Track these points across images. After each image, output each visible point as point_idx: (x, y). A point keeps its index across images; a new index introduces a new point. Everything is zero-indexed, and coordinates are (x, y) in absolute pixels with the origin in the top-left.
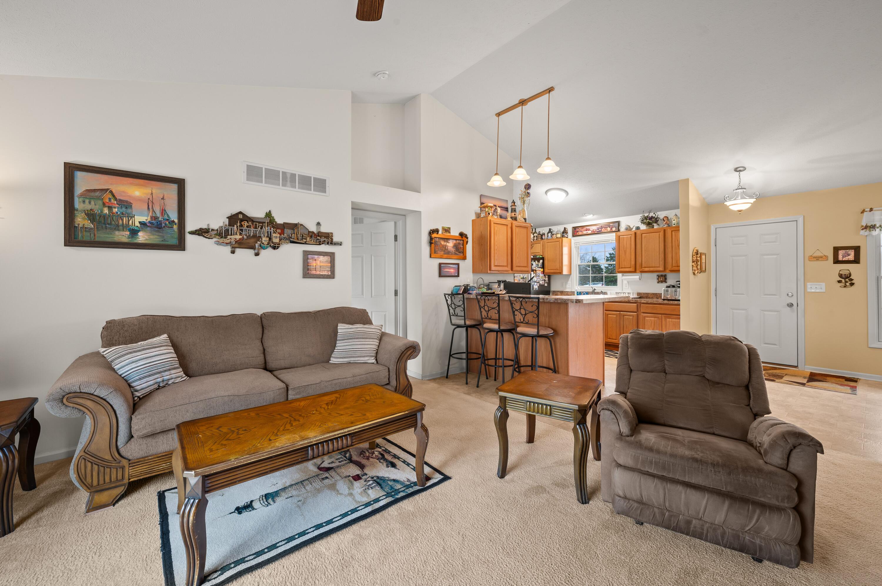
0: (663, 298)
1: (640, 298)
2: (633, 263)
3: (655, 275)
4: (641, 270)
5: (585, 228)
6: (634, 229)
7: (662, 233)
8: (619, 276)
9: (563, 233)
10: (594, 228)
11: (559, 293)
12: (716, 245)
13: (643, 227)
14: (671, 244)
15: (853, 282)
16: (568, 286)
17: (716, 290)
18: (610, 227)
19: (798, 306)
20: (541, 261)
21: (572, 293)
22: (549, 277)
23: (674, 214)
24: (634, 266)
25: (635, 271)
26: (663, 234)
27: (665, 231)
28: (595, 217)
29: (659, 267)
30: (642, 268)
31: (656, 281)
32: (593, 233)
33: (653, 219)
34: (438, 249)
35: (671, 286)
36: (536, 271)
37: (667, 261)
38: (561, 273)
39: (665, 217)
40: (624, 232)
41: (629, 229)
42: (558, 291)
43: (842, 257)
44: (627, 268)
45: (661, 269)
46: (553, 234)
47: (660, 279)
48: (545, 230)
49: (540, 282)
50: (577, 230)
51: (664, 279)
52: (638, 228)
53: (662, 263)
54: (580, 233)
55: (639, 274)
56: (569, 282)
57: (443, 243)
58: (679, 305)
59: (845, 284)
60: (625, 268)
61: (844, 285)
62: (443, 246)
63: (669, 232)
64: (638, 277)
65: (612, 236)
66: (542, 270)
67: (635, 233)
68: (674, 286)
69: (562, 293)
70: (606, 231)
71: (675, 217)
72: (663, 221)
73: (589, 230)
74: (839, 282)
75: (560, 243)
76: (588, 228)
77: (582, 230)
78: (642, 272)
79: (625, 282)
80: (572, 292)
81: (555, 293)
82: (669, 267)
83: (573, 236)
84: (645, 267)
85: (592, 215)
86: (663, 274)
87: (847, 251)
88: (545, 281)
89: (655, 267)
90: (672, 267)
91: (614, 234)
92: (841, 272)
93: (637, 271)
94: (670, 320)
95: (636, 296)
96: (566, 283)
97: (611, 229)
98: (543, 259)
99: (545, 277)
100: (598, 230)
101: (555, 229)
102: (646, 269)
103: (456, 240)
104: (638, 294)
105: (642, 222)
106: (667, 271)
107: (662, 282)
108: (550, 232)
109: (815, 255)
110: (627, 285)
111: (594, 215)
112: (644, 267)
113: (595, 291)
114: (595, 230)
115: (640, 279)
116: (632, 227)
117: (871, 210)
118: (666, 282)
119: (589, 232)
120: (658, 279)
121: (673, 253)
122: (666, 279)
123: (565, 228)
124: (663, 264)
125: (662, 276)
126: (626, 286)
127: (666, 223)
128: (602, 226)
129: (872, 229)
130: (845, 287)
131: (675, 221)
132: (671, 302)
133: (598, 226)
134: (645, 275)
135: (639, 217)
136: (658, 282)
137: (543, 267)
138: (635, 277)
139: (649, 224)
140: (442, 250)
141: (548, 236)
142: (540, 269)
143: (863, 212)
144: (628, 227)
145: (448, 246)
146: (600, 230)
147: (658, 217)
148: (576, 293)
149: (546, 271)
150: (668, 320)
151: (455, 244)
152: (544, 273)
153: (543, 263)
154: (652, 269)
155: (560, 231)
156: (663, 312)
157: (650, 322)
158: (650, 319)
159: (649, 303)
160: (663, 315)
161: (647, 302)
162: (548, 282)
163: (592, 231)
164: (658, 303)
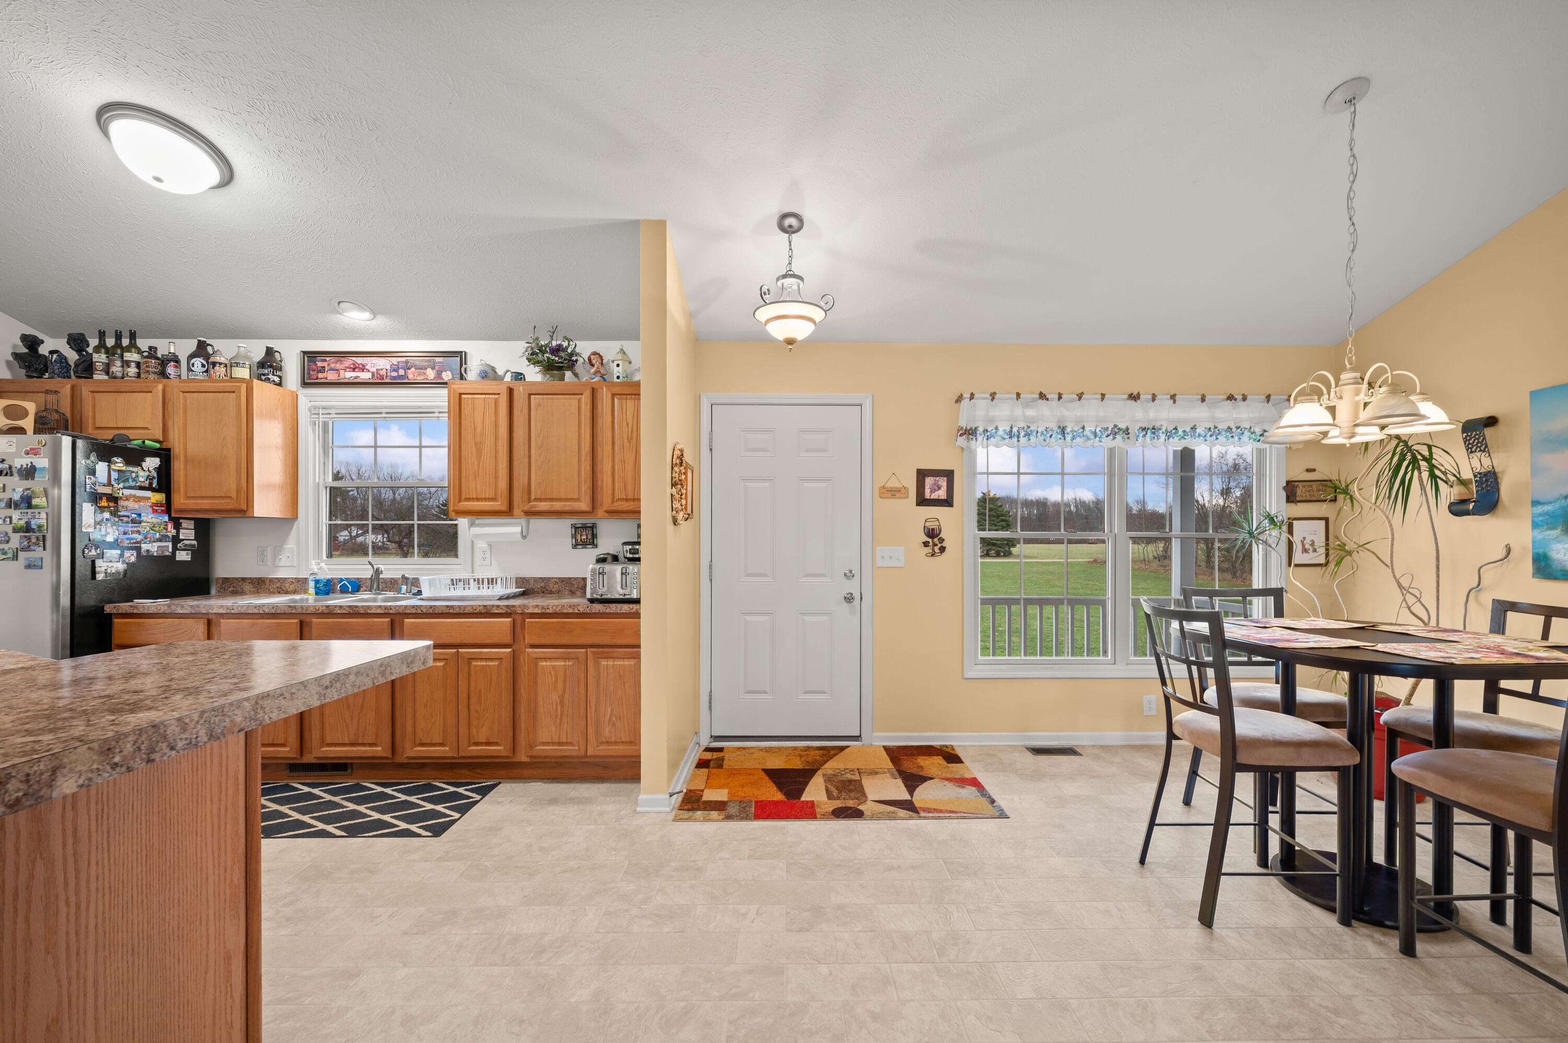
0: (588, 596)
1: (523, 594)
2: (503, 484)
3: (564, 526)
4: (526, 508)
5: (348, 362)
6: (508, 378)
7: (586, 398)
8: (463, 523)
9: (262, 365)
10: (383, 364)
11: (247, 587)
12: (711, 449)
13: (534, 374)
14: (609, 435)
15: (944, 545)
16: (284, 560)
17: (711, 566)
18: (433, 368)
19: (861, 598)
20: (152, 463)
21: (299, 585)
22: (204, 528)
23: (618, 350)
24: (505, 493)
25: (508, 512)
26: (589, 401)
27: (594, 391)
28: (380, 322)
29: (578, 500)
30: (529, 501)
31: (569, 541)
32: (378, 382)
33: (562, 354)
35: (610, 559)
36: (113, 499)
37: (599, 483)
38: (243, 511)
39: (595, 353)
40: (475, 382)
41: (489, 374)
42: (244, 579)
43: (929, 491)
44: (485, 499)
45: (584, 505)
46: (214, 364)
47: (579, 538)
48: (184, 347)
49: (145, 547)
50: (319, 364)
51: (590, 537)
52: (519, 376)
53: (586, 487)
54: (331, 376)
55: (523, 521)
56: (290, 544)
58: (637, 615)
59: (933, 550)
60: (478, 499)
61: (931, 551)
63: (605, 395)
64: (518, 529)
65: (439, 398)
66: (160, 497)
67: (511, 391)
68: (615, 559)
69: (260, 585)
70: (420, 379)
71: (620, 356)
72: (587, 365)
73: (363, 368)
74: (926, 544)
75: (239, 398)
76: (360, 360)
77: (338, 366)
78: (531, 514)
79: (481, 545)
80: (298, 580)
81: (233, 586)
82: (606, 501)
83: (305, 384)
84: (540, 500)
85: (367, 315)
86: (588, 521)
87: (937, 479)
88: (176, 540)
89: (566, 500)
90: (613, 502)
91: (444, 392)
92: (927, 524)
93: (517, 511)
94: (610, 663)
95: (514, 590)
96: (278, 550)
97: (439, 374)
98: (165, 454)
99: (177, 527)
100: (394, 374)
101: (224, 349)
102: (543, 506)
104: (520, 581)
105: (533, 358)
106: (601, 512)
107: (584, 544)
108: (202, 350)
109: (889, 485)
110: (488, 555)
111: (375, 314)
112: (536, 500)
113: (381, 576)
114: (383, 373)
115: (524, 537)
116: (500, 372)
117: (972, 396)
118: (595, 546)
119: (365, 376)
120: (574, 536)
121: (616, 459)
122: (594, 536)
123: (270, 351)
124: (589, 492)
125: (584, 527)
126: (484, 559)
127: (597, 372)
128: (407, 362)
129: (971, 437)
130: (933, 555)
131: (620, 368)
132: (614, 608)
133: (395, 361)
134: (538, 524)
135: (521, 346)
136: (575, 546)
137: (164, 484)
138: (511, 529)
139: (550, 368)
141: (189, 370)
142: (148, 494)
143: (959, 399)
144: (490, 371)
146: (401, 372)
147: (577, 350)
148: (312, 584)
149: (179, 501)
150: (604, 662)
152: (168, 511)
153: (164, 471)
154: (558, 506)
155: (247, 357)
156: (590, 641)
157: (553, 673)
158: (553, 664)
159: (548, 611)
160: (589, 650)
161: (543, 611)
162: (193, 546)
163: (373, 374)
164: (577, 611)
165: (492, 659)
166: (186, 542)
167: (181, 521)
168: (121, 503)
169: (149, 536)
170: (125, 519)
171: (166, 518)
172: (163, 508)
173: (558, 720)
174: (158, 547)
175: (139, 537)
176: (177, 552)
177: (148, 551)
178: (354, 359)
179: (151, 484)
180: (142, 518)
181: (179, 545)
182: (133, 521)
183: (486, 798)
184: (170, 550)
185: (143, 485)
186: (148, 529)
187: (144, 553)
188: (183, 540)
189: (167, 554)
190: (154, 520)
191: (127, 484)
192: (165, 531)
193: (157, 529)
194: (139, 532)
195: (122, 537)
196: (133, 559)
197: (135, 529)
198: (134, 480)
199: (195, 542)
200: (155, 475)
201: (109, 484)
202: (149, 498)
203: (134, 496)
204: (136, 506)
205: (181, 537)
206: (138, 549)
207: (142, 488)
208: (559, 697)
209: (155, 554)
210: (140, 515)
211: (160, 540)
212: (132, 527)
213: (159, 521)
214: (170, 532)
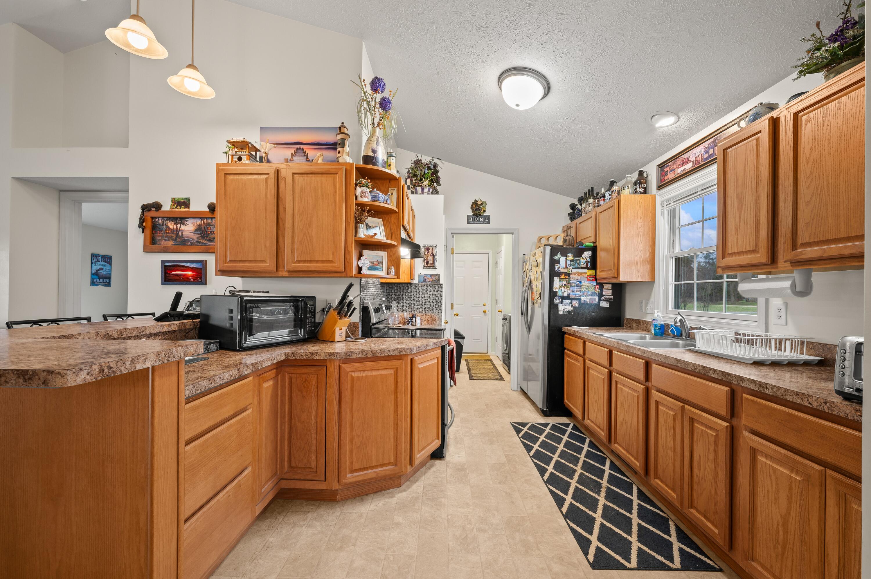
2: (765, 232)
4: (793, 257)
5: (679, 161)
9: (635, 184)
10: (699, 151)
16: (649, 309)
20: (587, 254)
22: (618, 288)
24: (768, 241)
25: (775, 266)
32: (698, 167)
34: (162, 237)
36: (568, 274)
38: (616, 278)
42: (633, 320)
44: (750, 252)
49: (583, 299)
50: (667, 169)
54: (671, 176)
57: (172, 225)
60: (742, 253)
62: (172, 231)
66: (591, 272)
69: (639, 324)
73: (688, 161)
76: (685, 156)
77: (675, 167)
79: (776, 302)
81: (630, 324)
83: (659, 188)
85: (672, 119)
88: (600, 295)
93: (783, 262)
98: (594, 250)
99: (601, 288)
100: (706, 156)
102: (812, 251)
103: (202, 218)
111: (677, 115)
112: (805, 243)
114: (700, 158)
119: (689, 166)
123: (641, 173)
128: (714, 141)
133: (707, 144)
137: (593, 265)
138: (779, 284)
140: (169, 238)
142: (585, 271)
145: (183, 231)
146: (711, 151)
149: (602, 274)
151: (199, 226)
152: (596, 280)
153: (594, 258)
155: (630, 182)
156: (829, 458)
157: (773, 478)
158: (775, 466)
159: (767, 392)
160: (829, 471)
161: (761, 389)
162: (611, 299)
163: (693, 162)
164: (807, 404)
165: (711, 428)
166: (607, 297)
167: (603, 285)
168: (572, 276)
169: (585, 293)
170: (573, 284)
171: (595, 283)
172: (593, 278)
173: (780, 548)
174: (590, 299)
175: (580, 294)
176: (601, 302)
177: (584, 301)
178: (683, 156)
179: (587, 265)
180: (582, 284)
181: (602, 298)
182: (577, 286)
183: (682, 574)
184: (597, 301)
185: (583, 266)
186: (585, 289)
187: (582, 302)
188: (605, 295)
189: (595, 303)
190: (588, 285)
191: (574, 267)
192: (594, 290)
193: (590, 289)
194: (580, 291)
195: (571, 293)
196: (577, 305)
197: (578, 289)
198: (578, 264)
199: (612, 297)
200: (590, 261)
201: (566, 267)
202: (586, 273)
203: (578, 272)
204: (579, 277)
205: (603, 294)
206: (579, 300)
207: (582, 268)
208: (781, 516)
209: (589, 303)
210: (581, 282)
211: (591, 295)
212: (576, 288)
213: (591, 285)
214: (597, 291)
